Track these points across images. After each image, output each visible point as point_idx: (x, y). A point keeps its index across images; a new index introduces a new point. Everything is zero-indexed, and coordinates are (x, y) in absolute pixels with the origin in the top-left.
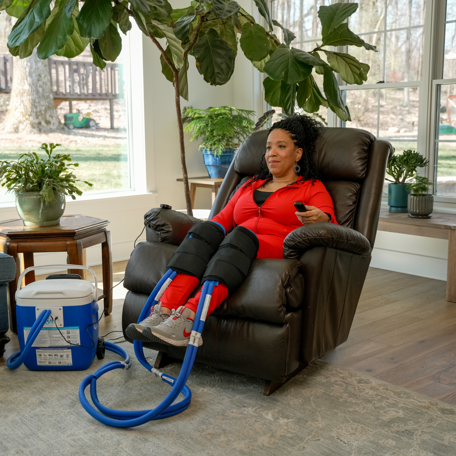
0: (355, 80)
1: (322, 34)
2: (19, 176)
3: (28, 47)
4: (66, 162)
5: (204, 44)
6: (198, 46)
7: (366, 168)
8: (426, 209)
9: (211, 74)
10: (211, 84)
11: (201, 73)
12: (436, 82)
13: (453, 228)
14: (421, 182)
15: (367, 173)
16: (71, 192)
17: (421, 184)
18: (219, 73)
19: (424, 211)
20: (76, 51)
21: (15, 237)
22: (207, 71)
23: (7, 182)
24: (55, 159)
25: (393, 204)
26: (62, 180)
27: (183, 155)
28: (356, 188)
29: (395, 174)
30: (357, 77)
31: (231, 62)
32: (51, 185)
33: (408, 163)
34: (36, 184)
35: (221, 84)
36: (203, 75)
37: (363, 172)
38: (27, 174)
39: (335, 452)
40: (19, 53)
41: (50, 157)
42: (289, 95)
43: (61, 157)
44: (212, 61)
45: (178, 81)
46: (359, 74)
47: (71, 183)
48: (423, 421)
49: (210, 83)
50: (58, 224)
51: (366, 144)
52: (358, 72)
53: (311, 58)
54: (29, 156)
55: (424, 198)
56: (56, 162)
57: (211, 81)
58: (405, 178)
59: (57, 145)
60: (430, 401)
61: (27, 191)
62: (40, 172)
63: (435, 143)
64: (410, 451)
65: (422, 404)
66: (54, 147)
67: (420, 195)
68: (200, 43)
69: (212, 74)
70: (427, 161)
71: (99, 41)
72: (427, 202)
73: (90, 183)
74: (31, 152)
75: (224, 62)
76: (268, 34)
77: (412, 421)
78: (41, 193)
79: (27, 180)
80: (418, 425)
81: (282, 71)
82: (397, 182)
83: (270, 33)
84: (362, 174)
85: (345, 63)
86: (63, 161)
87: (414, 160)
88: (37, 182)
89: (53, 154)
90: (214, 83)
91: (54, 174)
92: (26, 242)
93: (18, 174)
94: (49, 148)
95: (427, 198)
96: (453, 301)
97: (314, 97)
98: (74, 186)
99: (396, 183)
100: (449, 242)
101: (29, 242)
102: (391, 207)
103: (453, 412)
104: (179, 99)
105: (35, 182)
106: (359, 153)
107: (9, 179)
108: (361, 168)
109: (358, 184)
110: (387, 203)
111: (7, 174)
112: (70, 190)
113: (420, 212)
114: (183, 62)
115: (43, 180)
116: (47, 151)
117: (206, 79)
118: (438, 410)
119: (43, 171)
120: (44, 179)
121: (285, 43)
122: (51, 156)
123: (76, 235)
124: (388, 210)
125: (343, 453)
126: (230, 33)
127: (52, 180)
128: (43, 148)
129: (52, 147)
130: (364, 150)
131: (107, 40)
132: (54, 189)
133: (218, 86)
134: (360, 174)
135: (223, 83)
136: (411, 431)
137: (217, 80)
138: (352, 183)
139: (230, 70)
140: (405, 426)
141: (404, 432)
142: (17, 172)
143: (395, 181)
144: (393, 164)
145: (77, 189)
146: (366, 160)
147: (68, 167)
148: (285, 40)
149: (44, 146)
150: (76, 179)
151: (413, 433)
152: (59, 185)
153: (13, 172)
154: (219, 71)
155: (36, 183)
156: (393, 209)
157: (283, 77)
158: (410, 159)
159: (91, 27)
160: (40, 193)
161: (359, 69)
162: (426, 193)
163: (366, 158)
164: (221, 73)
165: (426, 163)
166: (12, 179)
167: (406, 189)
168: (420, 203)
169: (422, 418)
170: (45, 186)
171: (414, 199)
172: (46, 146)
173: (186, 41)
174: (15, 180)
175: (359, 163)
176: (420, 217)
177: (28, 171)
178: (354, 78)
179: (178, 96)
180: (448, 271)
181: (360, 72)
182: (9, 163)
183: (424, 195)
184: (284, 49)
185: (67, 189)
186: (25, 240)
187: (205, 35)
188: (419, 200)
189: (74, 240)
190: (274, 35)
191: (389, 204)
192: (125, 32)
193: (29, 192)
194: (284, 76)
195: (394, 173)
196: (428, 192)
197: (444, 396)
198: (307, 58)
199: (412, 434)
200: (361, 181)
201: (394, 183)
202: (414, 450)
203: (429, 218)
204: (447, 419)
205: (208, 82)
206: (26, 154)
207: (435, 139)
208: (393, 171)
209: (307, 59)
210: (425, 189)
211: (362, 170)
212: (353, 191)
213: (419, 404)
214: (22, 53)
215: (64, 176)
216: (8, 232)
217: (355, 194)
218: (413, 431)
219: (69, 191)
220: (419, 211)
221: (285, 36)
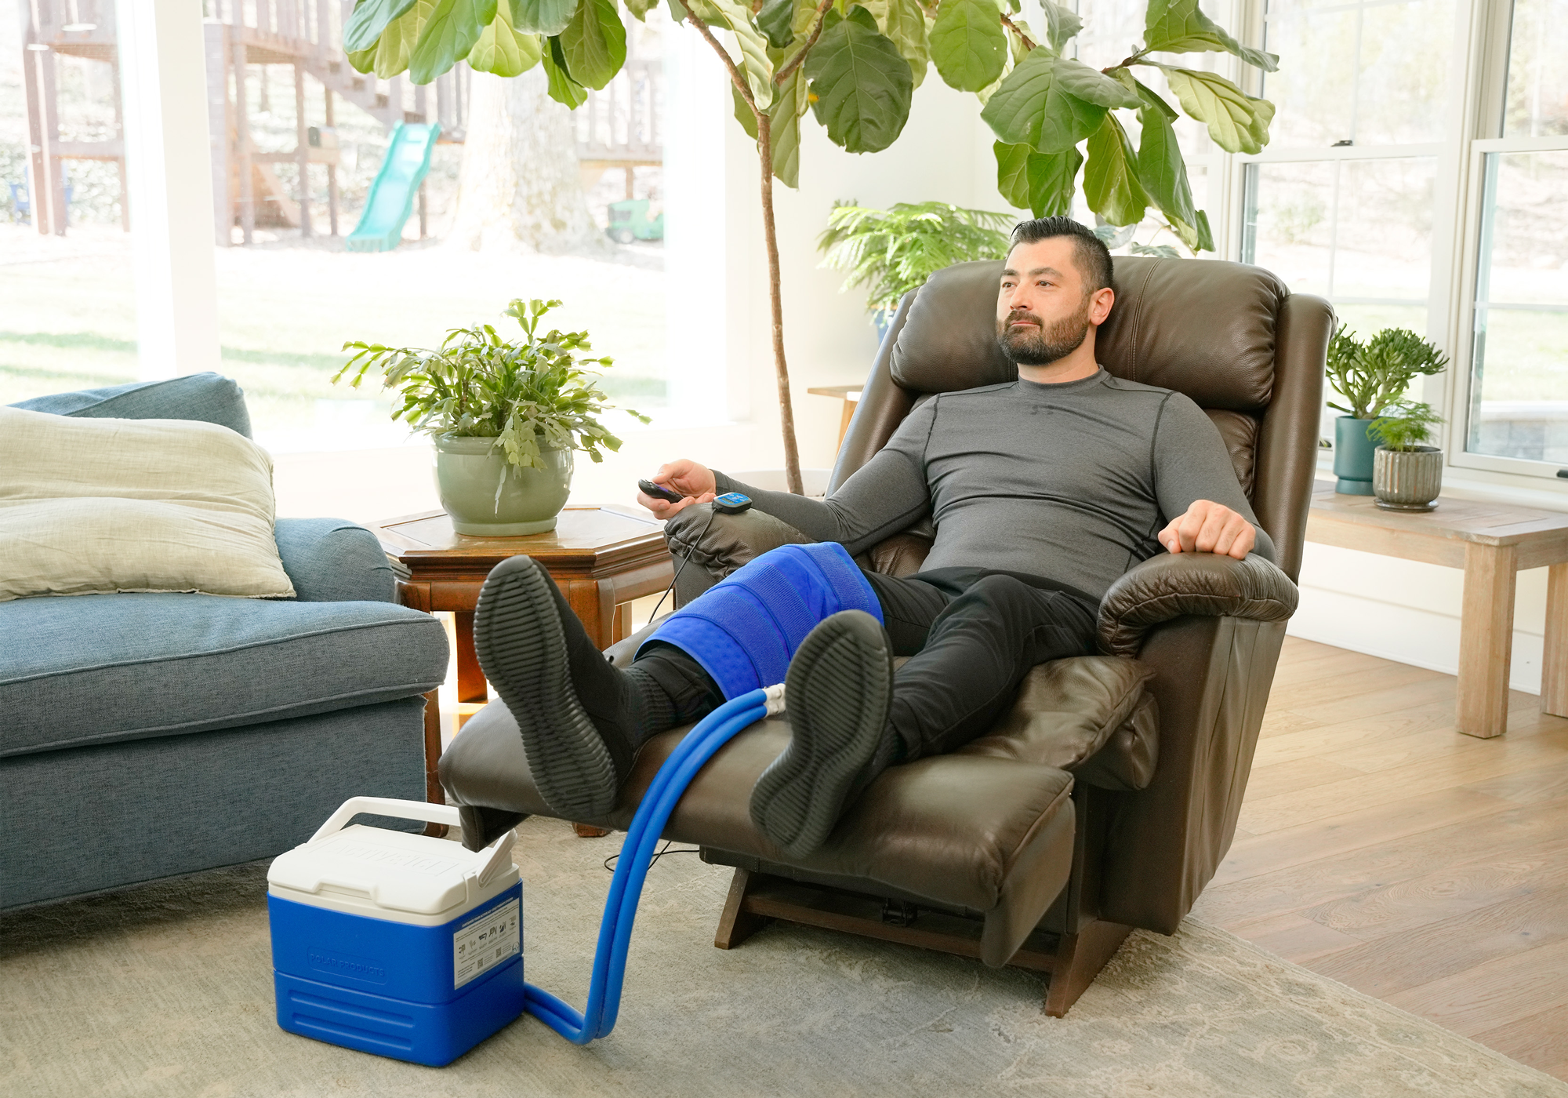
0: (1241, 142)
1: (1147, 21)
2: (441, 392)
3: (399, 49)
4: (575, 353)
5: (836, 48)
6: (822, 53)
7: (1273, 376)
8: (1419, 486)
9: (850, 123)
10: (847, 150)
11: (821, 122)
12: (1480, 146)
13: (1474, 538)
14: (1410, 416)
15: (1276, 388)
16: (588, 441)
17: (1411, 420)
18: (871, 122)
19: (1412, 493)
20: (522, 59)
21: (425, 565)
22: (837, 115)
23: (406, 409)
24: (546, 346)
25: (1344, 473)
26: (564, 407)
27: (777, 328)
28: (1247, 430)
29: (1356, 392)
30: (1246, 133)
31: (902, 94)
32: (532, 419)
33: (1384, 362)
34: (489, 415)
35: (875, 150)
36: (825, 126)
37: (1265, 387)
38: (464, 386)
39: (974, 1058)
40: (375, 67)
41: (530, 337)
42: (1050, 181)
43: (562, 338)
44: (854, 91)
45: (768, 141)
46: (1251, 125)
47: (589, 414)
48: (1227, 1007)
49: (845, 147)
50: (551, 531)
51: (1269, 307)
52: (1248, 120)
53: (1100, 87)
54: (473, 334)
55: (1412, 459)
56: (548, 353)
57: (847, 142)
58: (1381, 403)
59: (551, 304)
60: (1268, 962)
61: (465, 434)
62: (501, 384)
63: (1474, 310)
64: (1157, 1068)
65: (1246, 969)
66: (544, 310)
67: (1406, 449)
68: (825, 43)
69: (852, 126)
70: (1444, 360)
71: (561, 40)
72: (1420, 468)
73: (645, 415)
74: (480, 326)
75: (885, 94)
76: (1005, 20)
77: (1199, 1005)
78: (499, 441)
79: (464, 403)
80: (1211, 1013)
81: (1026, 120)
82: (1360, 413)
83: (1012, 18)
84: (1262, 392)
85: (1214, 95)
86: (568, 352)
87: (1399, 356)
88: (493, 408)
89: (542, 331)
90: (856, 145)
91: (541, 389)
92: (456, 579)
93: (439, 386)
94: (529, 315)
95: (1421, 459)
96: (1472, 733)
97: (1130, 185)
98: (599, 422)
99: (1355, 416)
100: (1466, 575)
101: (465, 580)
102: (1341, 478)
103: (1313, 991)
104: (770, 187)
105: (484, 409)
106: (1252, 332)
107: (412, 401)
108: (1257, 377)
109: (1249, 418)
110: (1331, 466)
111: (409, 383)
112: (586, 433)
113: (1404, 496)
114: (771, 94)
115: (510, 403)
116: (523, 322)
117: (833, 136)
118: (1277, 984)
119: (510, 378)
120: (510, 401)
121: (1048, 46)
122: (535, 335)
123: (596, 565)
124: (1334, 488)
125: (991, 1061)
126: (913, 17)
127: (533, 404)
128: (512, 313)
129: (539, 309)
130: (1265, 323)
131: (585, 35)
132: (539, 431)
133: (867, 154)
134: (1258, 391)
135: (880, 146)
136: (1183, 1026)
137: (866, 138)
138: (1236, 416)
139: (897, 114)
140: (1175, 1014)
141: (1166, 1026)
142: (438, 380)
143: (1353, 409)
144: (1347, 367)
145: (607, 433)
146: (1271, 354)
147: (582, 368)
148: (1051, 34)
149: (516, 308)
150: (604, 403)
151: (1187, 1030)
152: (553, 418)
153: (427, 379)
154: (871, 117)
155: (487, 411)
156: (1346, 484)
157: (1028, 136)
158: (1388, 354)
159: (538, 6)
160: (496, 443)
161: (1250, 113)
162: (1424, 444)
163: (1271, 346)
164: (877, 121)
165: (1438, 366)
166: (423, 400)
167: (1367, 433)
168: (1404, 470)
169: (1228, 1000)
170: (509, 422)
171: (1387, 458)
172: (521, 306)
173: (788, 40)
174: (429, 402)
175: (1253, 360)
176: (1406, 507)
177: (468, 379)
178: (1241, 136)
179: (768, 179)
180: (1461, 653)
181: (1254, 121)
182: (414, 354)
183: (1418, 450)
184: (1043, 59)
185: (579, 432)
186: (452, 574)
187: (840, 24)
188: (1400, 463)
189: (592, 578)
190: (1024, 23)
191: (1336, 472)
192: (639, 14)
193: (468, 438)
194: (1030, 133)
195: (1351, 388)
196: (1428, 442)
197: (1316, 956)
198: (1088, 86)
199: (1183, 1032)
200: (1259, 412)
201: (1350, 415)
202: (1167, 1066)
203: (1431, 510)
204: (1291, 1005)
205: (840, 143)
206: (463, 331)
207: (1475, 299)
208: (1350, 384)
209: (1089, 90)
210: (1420, 433)
211: (1264, 381)
212: (1240, 437)
213: (1239, 967)
214: (384, 66)
215: (571, 395)
216: (406, 552)
217: (1248, 446)
218: (1188, 1027)
219: (582, 436)
220: (1399, 490)
221: (1049, 25)
